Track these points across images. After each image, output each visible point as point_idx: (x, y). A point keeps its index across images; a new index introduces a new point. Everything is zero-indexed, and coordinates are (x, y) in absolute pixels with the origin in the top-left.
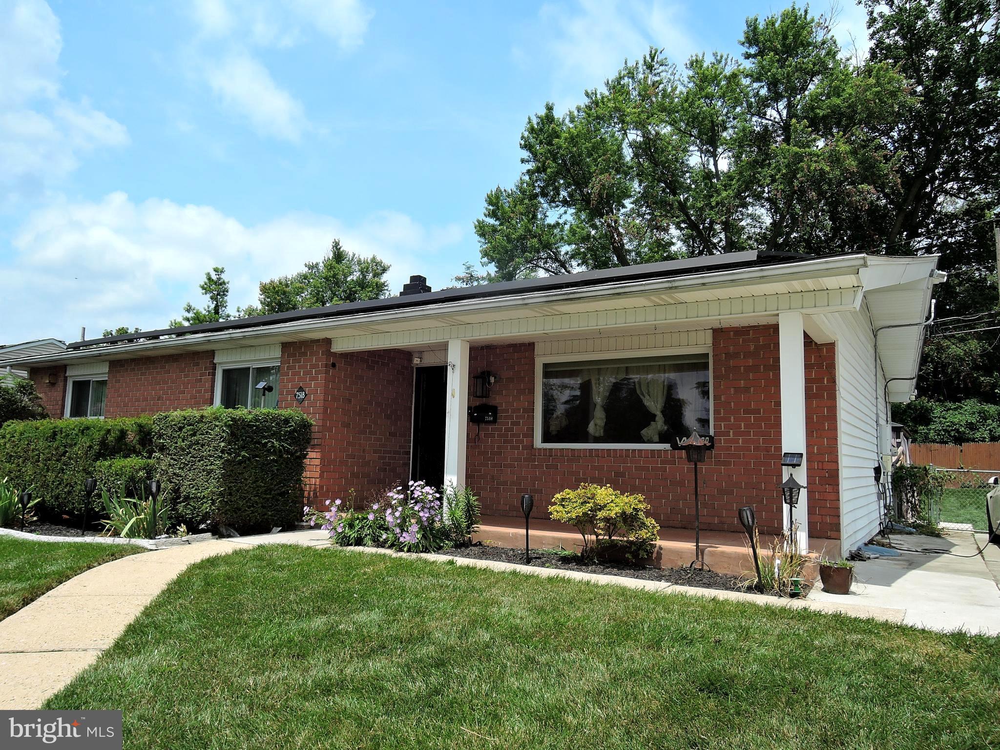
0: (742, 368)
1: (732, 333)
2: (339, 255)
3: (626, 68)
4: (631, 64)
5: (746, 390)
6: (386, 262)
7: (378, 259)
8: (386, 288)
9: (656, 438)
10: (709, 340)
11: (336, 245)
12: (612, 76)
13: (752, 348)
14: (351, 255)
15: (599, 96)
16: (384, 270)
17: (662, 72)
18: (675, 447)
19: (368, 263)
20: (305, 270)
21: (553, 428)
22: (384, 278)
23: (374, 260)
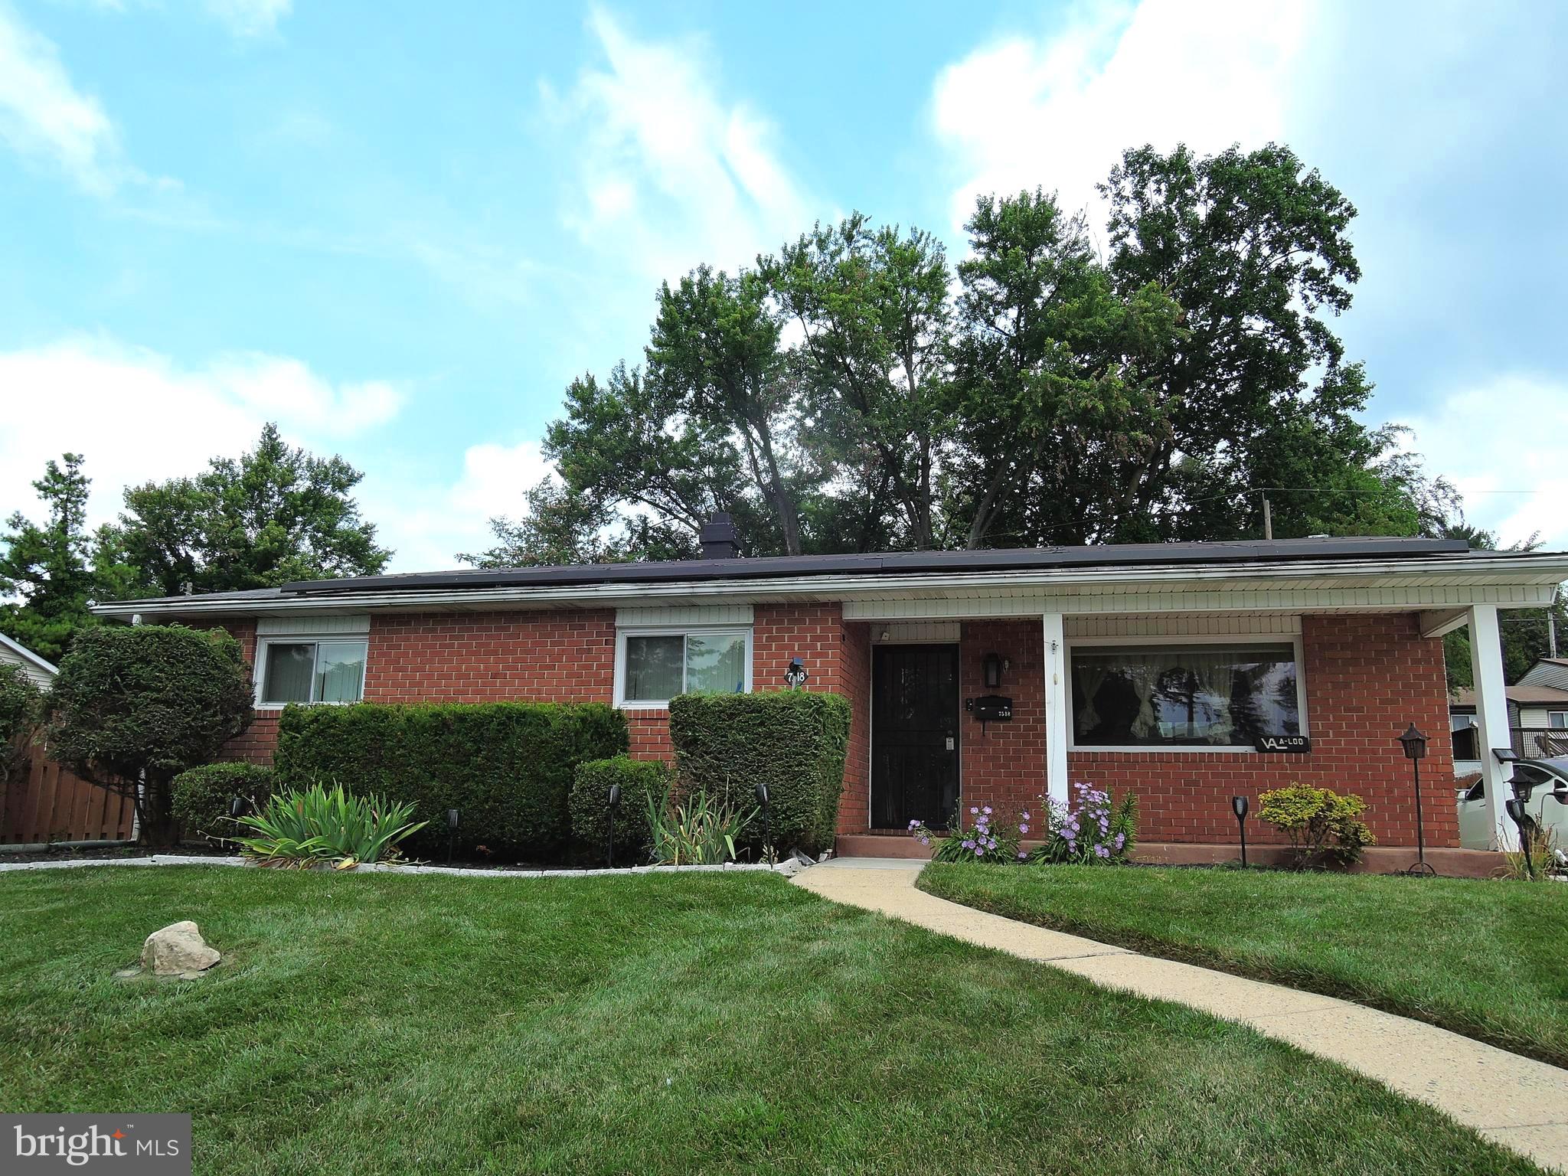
0: (1340, 661)
1: (1325, 622)
2: (272, 449)
3: (816, 234)
4: (823, 230)
5: (1347, 686)
6: (357, 468)
7: (345, 461)
8: (353, 510)
9: (1228, 739)
10: (1297, 628)
11: (270, 432)
12: (793, 241)
13: (1350, 639)
14: (296, 452)
15: (773, 266)
16: (353, 480)
17: (864, 246)
18: (1261, 749)
19: (326, 467)
20: (211, 471)
21: (1085, 728)
22: (353, 493)
23: (336, 462)
